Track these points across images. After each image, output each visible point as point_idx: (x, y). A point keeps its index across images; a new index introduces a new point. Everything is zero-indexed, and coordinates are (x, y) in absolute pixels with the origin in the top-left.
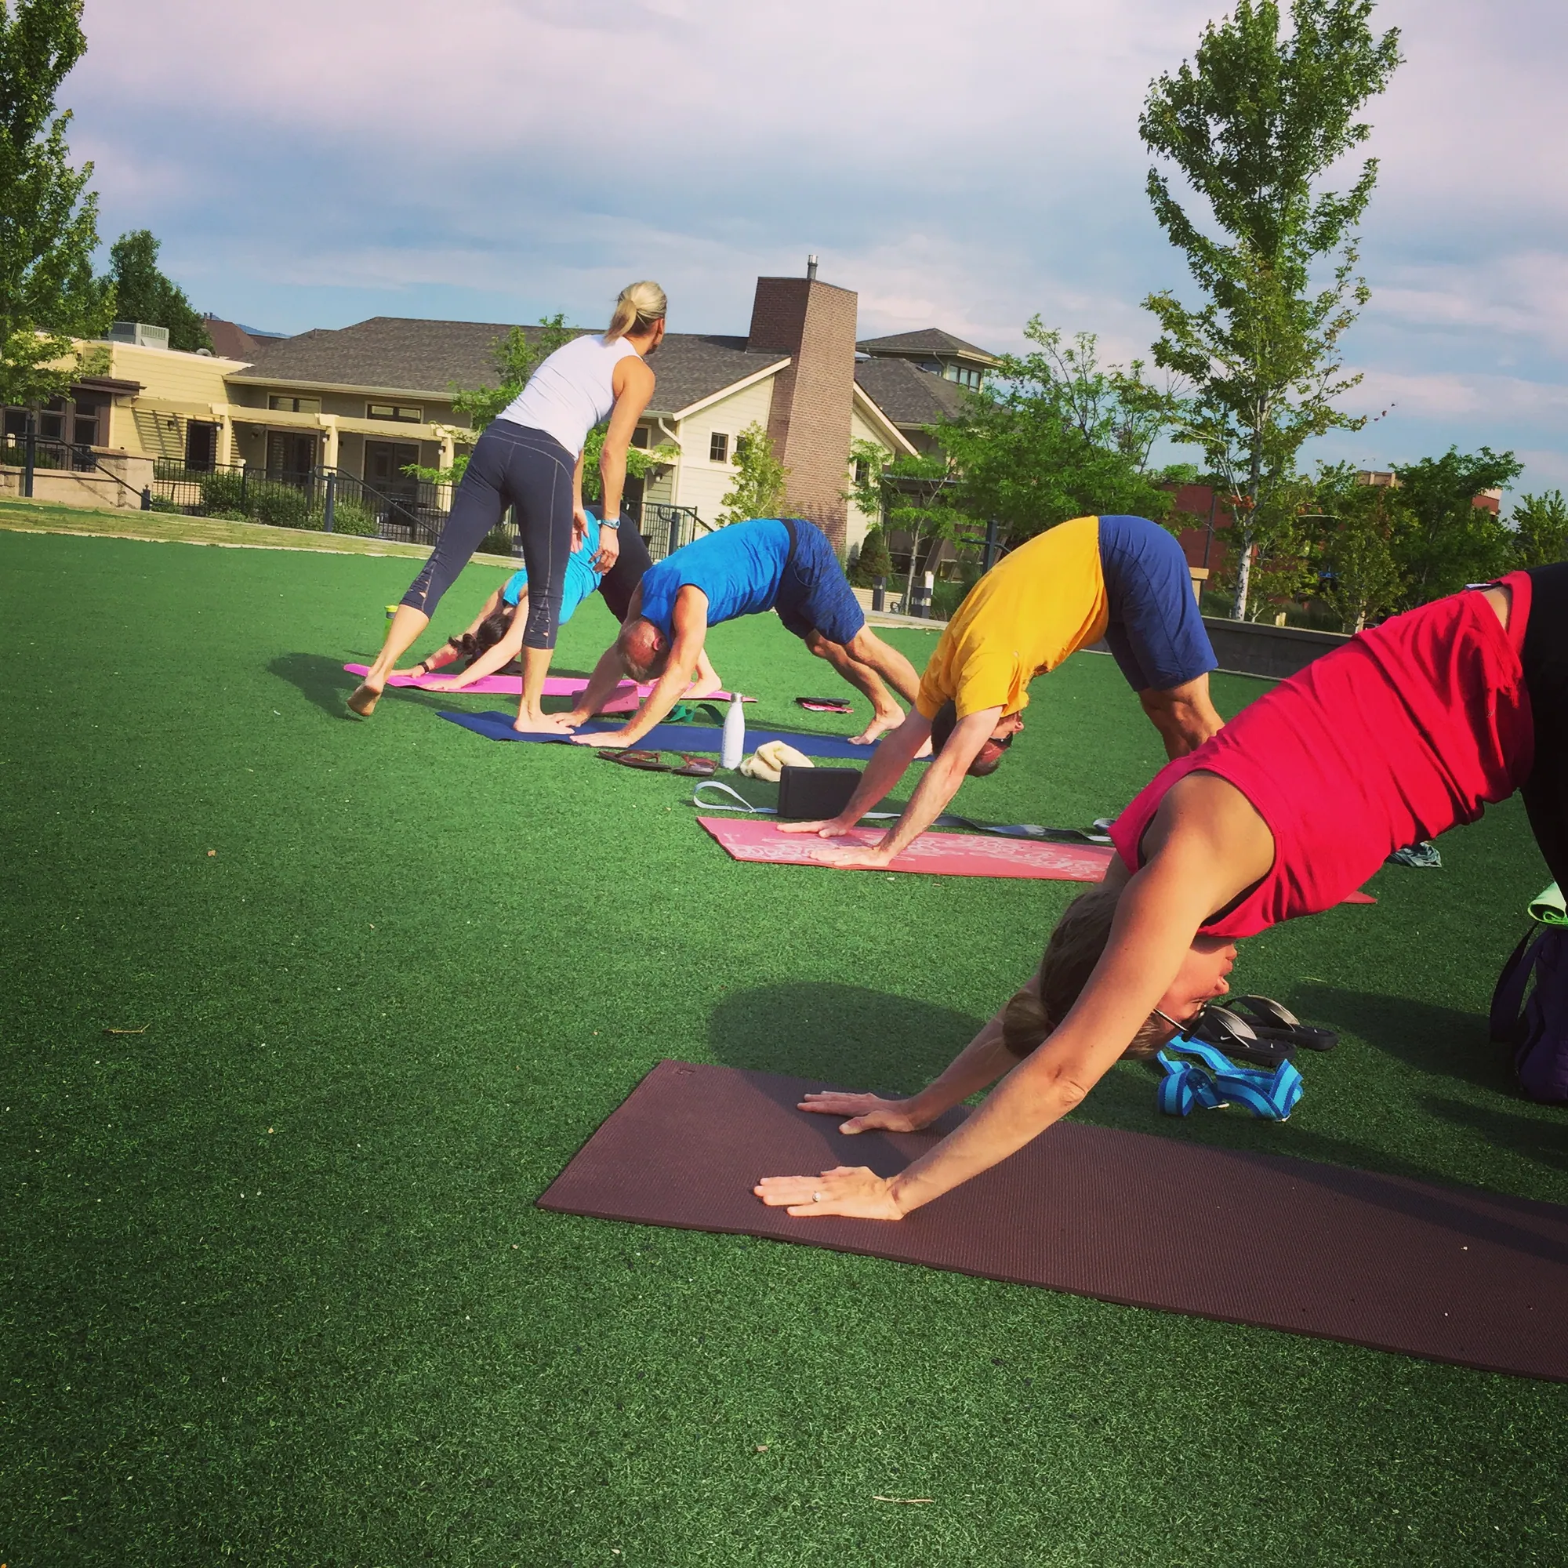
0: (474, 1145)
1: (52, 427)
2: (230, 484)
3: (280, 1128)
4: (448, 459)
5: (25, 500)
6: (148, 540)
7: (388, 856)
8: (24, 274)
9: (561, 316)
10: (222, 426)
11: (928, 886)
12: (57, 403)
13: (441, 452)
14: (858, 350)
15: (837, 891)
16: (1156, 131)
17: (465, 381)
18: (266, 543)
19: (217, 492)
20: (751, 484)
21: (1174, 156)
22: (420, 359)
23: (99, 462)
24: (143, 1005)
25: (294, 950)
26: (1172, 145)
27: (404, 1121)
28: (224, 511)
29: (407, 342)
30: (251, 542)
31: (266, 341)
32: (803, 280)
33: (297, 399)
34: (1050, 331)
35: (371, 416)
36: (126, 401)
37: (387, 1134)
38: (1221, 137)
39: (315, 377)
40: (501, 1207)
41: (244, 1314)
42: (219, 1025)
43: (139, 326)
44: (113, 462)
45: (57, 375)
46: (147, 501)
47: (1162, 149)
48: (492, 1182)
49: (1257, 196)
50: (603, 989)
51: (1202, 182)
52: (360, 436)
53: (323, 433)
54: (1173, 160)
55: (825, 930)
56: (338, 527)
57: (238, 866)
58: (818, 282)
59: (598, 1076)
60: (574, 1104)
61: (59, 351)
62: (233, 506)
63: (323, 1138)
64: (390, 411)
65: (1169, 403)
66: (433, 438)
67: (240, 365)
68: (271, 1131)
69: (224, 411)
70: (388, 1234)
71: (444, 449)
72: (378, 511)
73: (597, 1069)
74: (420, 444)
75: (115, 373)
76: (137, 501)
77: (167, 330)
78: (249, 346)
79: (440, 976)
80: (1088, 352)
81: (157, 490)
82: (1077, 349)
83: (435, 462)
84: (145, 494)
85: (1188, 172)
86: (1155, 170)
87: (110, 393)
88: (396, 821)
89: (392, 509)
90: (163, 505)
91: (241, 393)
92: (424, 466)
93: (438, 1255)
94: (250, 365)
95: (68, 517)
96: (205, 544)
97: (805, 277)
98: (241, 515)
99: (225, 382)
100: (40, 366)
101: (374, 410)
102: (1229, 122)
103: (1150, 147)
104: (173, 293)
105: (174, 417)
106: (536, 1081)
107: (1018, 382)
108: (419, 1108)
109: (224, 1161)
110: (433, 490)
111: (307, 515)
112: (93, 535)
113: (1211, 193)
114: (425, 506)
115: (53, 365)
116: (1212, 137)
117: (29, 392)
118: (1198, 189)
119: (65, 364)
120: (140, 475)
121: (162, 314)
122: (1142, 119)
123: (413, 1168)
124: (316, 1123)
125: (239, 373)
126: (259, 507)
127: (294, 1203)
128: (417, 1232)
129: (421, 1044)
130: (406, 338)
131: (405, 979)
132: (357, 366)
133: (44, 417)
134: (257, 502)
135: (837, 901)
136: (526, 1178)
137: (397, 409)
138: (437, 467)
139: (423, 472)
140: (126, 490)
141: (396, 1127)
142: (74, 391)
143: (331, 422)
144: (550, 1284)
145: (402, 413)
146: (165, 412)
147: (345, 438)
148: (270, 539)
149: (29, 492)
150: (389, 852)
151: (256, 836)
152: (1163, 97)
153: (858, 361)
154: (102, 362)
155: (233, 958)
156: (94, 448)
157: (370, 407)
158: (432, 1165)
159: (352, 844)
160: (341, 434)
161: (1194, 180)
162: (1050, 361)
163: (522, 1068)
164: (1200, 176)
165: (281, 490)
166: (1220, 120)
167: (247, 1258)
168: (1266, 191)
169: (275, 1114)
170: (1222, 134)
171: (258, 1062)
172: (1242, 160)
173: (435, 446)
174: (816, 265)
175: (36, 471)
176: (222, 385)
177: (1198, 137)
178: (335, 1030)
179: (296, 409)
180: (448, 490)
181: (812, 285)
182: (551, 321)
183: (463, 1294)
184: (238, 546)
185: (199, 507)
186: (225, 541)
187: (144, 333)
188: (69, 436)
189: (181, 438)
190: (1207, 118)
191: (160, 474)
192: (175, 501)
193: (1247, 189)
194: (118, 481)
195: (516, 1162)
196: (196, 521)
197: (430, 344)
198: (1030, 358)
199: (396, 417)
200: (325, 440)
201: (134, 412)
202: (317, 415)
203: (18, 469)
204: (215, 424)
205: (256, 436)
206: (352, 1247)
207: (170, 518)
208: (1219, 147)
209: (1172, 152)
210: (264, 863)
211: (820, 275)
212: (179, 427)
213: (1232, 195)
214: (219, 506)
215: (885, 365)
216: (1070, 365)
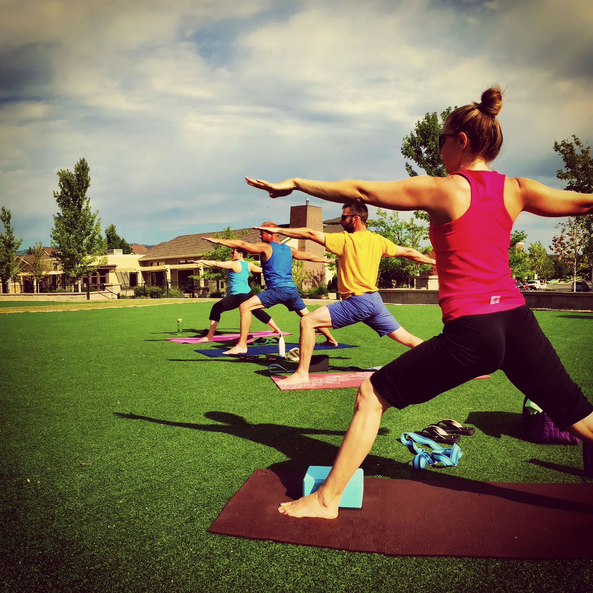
0: (182, 507)
1: (94, 280)
2: (141, 289)
3: (124, 501)
4: (202, 272)
5: (88, 301)
6: (118, 307)
7: (170, 400)
8: (84, 242)
9: (229, 227)
10: (138, 273)
11: (343, 392)
12: (95, 274)
13: (200, 271)
14: (323, 223)
15: (312, 397)
16: (406, 152)
17: (205, 250)
18: (149, 304)
19: (138, 291)
20: (294, 266)
21: (413, 158)
22: (192, 246)
23: (106, 288)
24: (92, 455)
25: (138, 435)
26: (412, 156)
27: (162, 498)
28: (140, 296)
29: (188, 242)
30: (145, 304)
31: (149, 248)
32: (305, 206)
33: (158, 262)
34: (384, 212)
35: (180, 264)
36: (112, 270)
37: (156, 504)
38: (425, 152)
39: (162, 255)
40: (188, 533)
41: (104, 574)
42: (112, 462)
43: (115, 250)
44: (109, 287)
45: (93, 267)
46: (119, 296)
47: (409, 157)
48: (186, 522)
49: (438, 168)
50: (231, 443)
51: (422, 165)
52: (176, 269)
53: (166, 270)
54: (412, 159)
55: (306, 413)
56: (171, 296)
57: (126, 406)
58: (309, 206)
59: (226, 477)
60: (217, 489)
61: (94, 260)
62: (142, 295)
63: (136, 505)
64: (184, 261)
65: (421, 229)
66: (197, 267)
67: (142, 256)
68: (121, 502)
69: (139, 269)
70: (151, 544)
71: (201, 270)
72: (182, 290)
73: (226, 474)
74: (193, 269)
75: (109, 263)
76: (116, 297)
77: (122, 250)
78: (145, 250)
79: (180, 442)
80: (396, 217)
81: (122, 293)
82: (393, 216)
83: (198, 274)
84: (118, 295)
85: (417, 163)
86: (407, 163)
87: (109, 269)
88: (174, 388)
89: (186, 289)
90: (124, 297)
91: (143, 263)
92: (195, 275)
93: (166, 553)
94: (144, 255)
95: (98, 304)
96: (133, 306)
97: (306, 205)
98: (144, 297)
99: (139, 261)
100: (90, 265)
101: (181, 262)
102: (427, 148)
103: (405, 157)
104: (122, 239)
105: (126, 272)
106: (205, 480)
107: (378, 227)
108: (167, 493)
109: (105, 513)
110: (198, 281)
111: (163, 294)
112: (103, 308)
113: (425, 168)
114: (197, 287)
115: (93, 264)
116: (423, 153)
117: (88, 272)
118: (421, 167)
119: (95, 264)
120: (117, 290)
121: (120, 245)
122: (402, 149)
123: (162, 517)
124: (135, 499)
125: (142, 258)
126: (149, 294)
127: (124, 530)
128: (160, 544)
129: (171, 468)
130: (187, 240)
131: (169, 444)
132: (175, 250)
133: (92, 278)
134: (148, 292)
135: (312, 402)
136: (198, 520)
137: (187, 260)
138: (199, 275)
139: (195, 277)
140: (113, 294)
141: (159, 501)
142: (98, 270)
143: (168, 267)
144: (200, 566)
145: (188, 261)
146: (123, 271)
147: (172, 271)
148: (151, 303)
149: (88, 298)
150: (171, 399)
151: (132, 396)
152: (407, 142)
153: (324, 227)
154: (105, 261)
155: (119, 438)
156: (105, 284)
157: (179, 261)
158: (168, 516)
159: (160, 397)
160: (171, 270)
161: (419, 165)
162: (386, 221)
163: (202, 475)
164: (421, 164)
165: (156, 288)
166: (425, 147)
167: (107, 552)
168: (440, 166)
169: (123, 495)
170: (426, 151)
171: (121, 476)
172: (433, 158)
173: (198, 269)
174: (308, 201)
175: (90, 293)
176: (138, 262)
177: (419, 153)
178: (146, 463)
179: (158, 265)
180: (203, 281)
181: (308, 207)
182: (226, 229)
183: (172, 571)
184: (142, 306)
185: (134, 296)
186: (138, 305)
187: (116, 251)
188: (99, 282)
189: (128, 278)
190: (421, 147)
191: (122, 289)
192: (127, 295)
193: (435, 166)
194: (111, 292)
195: (195, 514)
196: (132, 300)
197: (194, 241)
198: (379, 220)
199: (186, 263)
200: (167, 272)
201: (116, 273)
202: (164, 266)
203: (86, 293)
204: (137, 273)
205: (148, 274)
206: (140, 549)
207: (125, 300)
208: (425, 155)
209: (412, 158)
210: (133, 405)
211: (310, 204)
212: (127, 275)
213: (430, 168)
214: (138, 295)
215: (335, 227)
216: (391, 221)
